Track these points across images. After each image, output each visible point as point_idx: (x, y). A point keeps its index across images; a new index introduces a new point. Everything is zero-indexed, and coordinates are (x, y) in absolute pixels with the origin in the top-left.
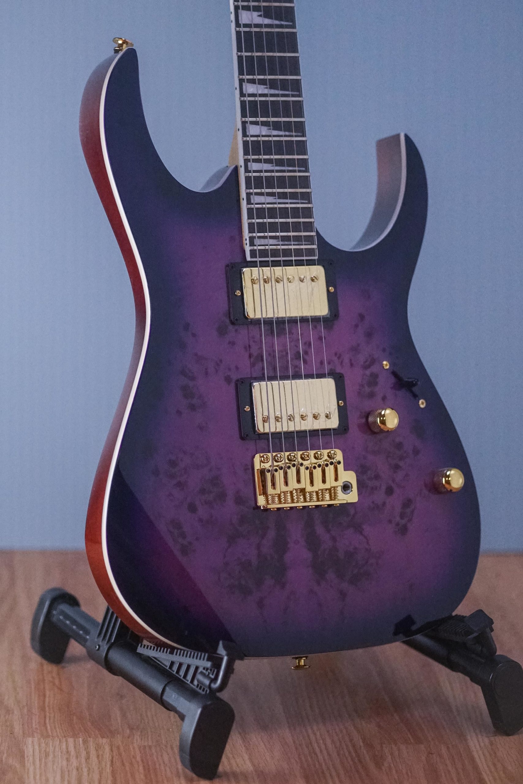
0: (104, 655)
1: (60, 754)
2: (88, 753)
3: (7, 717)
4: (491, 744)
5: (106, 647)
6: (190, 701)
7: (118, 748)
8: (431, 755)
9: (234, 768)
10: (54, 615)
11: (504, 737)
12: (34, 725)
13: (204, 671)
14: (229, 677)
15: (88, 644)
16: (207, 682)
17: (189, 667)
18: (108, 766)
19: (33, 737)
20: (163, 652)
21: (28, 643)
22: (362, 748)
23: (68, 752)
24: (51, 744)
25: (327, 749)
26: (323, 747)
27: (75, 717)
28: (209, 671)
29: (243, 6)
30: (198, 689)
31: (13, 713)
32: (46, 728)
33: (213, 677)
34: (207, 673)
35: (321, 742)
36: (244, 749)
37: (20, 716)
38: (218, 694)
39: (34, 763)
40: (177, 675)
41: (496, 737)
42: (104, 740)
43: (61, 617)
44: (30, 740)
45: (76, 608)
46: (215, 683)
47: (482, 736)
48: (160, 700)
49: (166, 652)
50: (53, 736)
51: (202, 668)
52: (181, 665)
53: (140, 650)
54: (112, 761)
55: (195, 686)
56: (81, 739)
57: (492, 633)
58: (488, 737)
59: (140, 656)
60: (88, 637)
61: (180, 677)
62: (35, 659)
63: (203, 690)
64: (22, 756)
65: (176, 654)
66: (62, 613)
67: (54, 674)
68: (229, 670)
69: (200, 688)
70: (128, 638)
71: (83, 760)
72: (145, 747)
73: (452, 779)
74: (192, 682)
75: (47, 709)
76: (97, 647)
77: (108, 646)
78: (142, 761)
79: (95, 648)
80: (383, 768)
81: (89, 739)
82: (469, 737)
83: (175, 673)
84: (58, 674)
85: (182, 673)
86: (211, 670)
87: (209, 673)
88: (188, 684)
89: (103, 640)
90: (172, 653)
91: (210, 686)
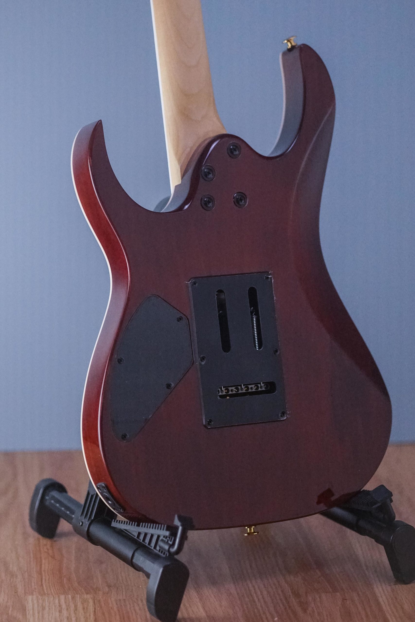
0: (86, 529)
1: (54, 607)
2: (76, 606)
3: (12, 580)
4: (393, 591)
5: (87, 523)
6: (153, 563)
7: (99, 601)
8: (345, 601)
9: (191, 615)
10: (46, 500)
11: (403, 585)
12: (33, 585)
13: (164, 539)
14: (184, 543)
15: (74, 521)
16: (167, 547)
17: (152, 536)
18: (92, 616)
19: (32, 594)
20: (132, 525)
21: (27, 523)
22: (291, 597)
23: (60, 606)
24: (46, 600)
25: (263, 598)
26: (260, 597)
27: (65, 579)
28: (168, 538)
30: (160, 553)
31: (17, 577)
32: (43, 588)
33: (171, 543)
34: (167, 540)
35: (259, 593)
36: (198, 600)
37: (22, 580)
38: (176, 557)
39: (34, 614)
40: (143, 543)
41: (397, 586)
42: (89, 596)
43: (52, 501)
44: (30, 598)
45: (64, 494)
46: (173, 548)
47: (385, 584)
48: (131, 563)
49: (134, 525)
50: (48, 594)
51: (163, 536)
52: (146, 534)
53: (114, 524)
54: (95, 611)
55: (157, 551)
56: (70, 596)
57: (392, 504)
58: (390, 585)
59: (114, 529)
60: (73, 516)
61: (145, 544)
62: (33, 535)
63: (164, 554)
64: (23, 610)
65: (142, 527)
66: (53, 498)
67: (49, 547)
68: (184, 537)
69: (162, 553)
70: (107, 520)
71: (72, 612)
72: (120, 600)
73: (362, 618)
74: (155, 547)
75: (43, 573)
76: (81, 523)
77: (89, 523)
78: (118, 610)
79: (79, 524)
80: (308, 612)
81: (76, 595)
82: (375, 587)
83: (141, 541)
84: (52, 546)
85: (147, 541)
86: (169, 538)
87: (168, 540)
88: (151, 549)
89: (85, 518)
90: (138, 525)
91: (169, 551)
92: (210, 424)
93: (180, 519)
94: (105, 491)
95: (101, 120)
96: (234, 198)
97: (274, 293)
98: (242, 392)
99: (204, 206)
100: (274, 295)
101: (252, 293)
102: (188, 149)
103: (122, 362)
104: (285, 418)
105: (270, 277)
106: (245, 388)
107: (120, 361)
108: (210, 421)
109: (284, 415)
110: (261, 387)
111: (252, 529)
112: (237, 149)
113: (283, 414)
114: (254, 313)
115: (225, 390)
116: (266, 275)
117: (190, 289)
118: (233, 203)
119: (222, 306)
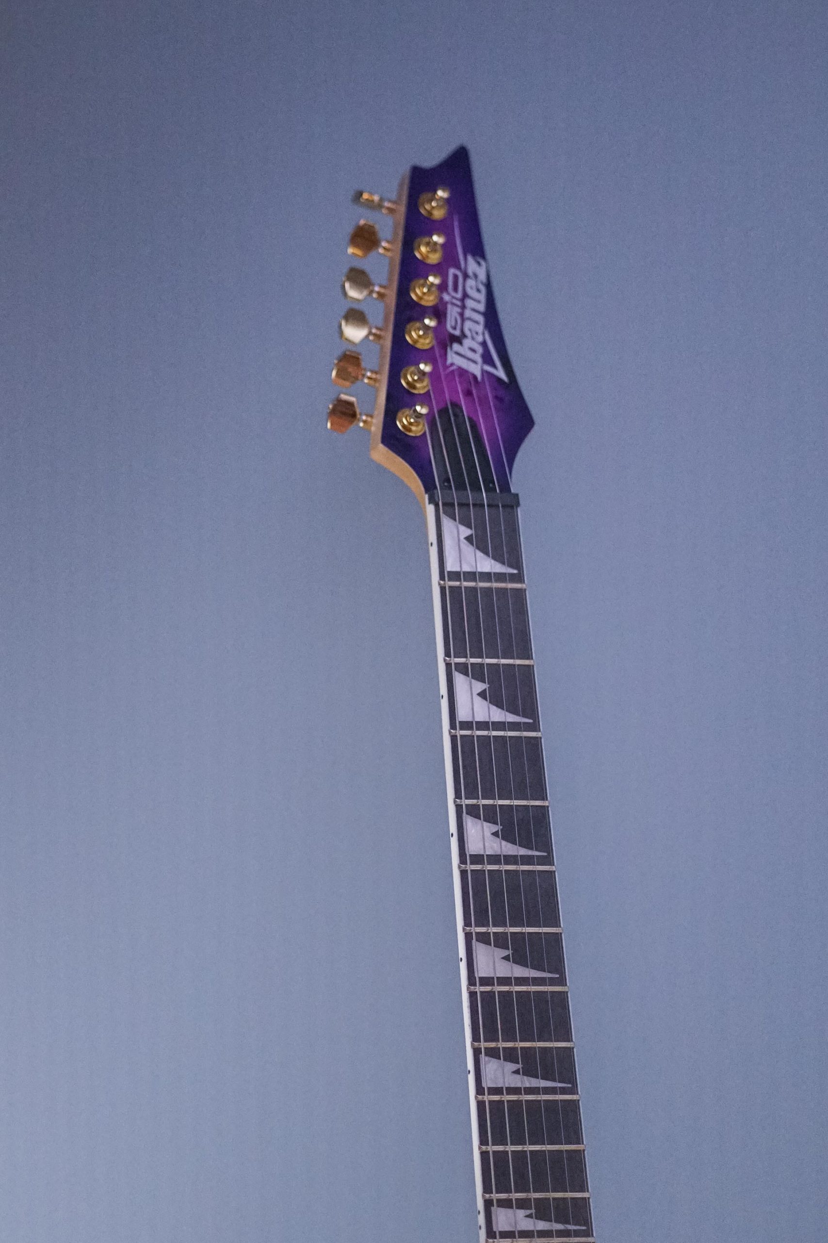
29: (498, 1201)
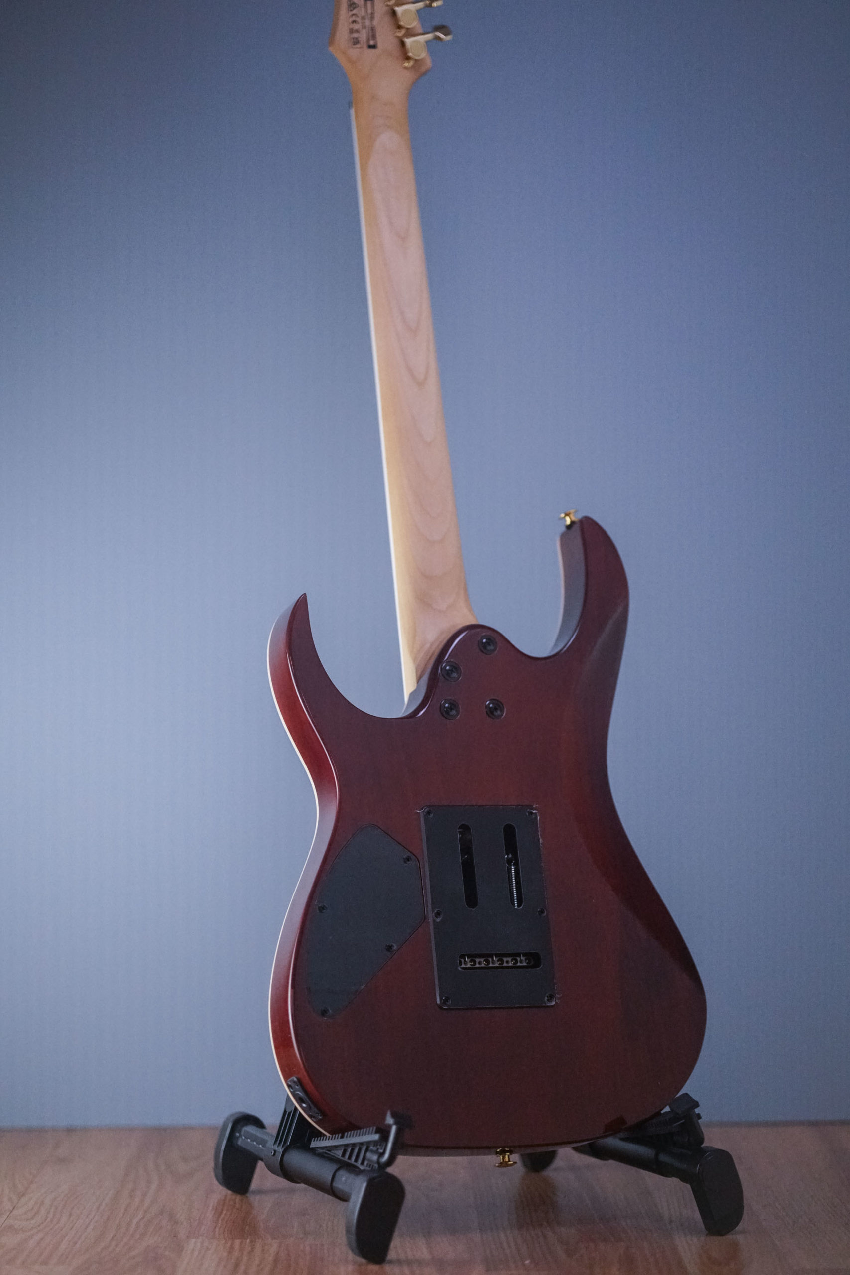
0: (279, 1159)
5: (280, 1150)
6: (357, 1180)
10: (236, 1138)
13: (373, 1147)
16: (376, 1158)
17: (360, 1148)
20: (335, 1138)
22: (556, 1245)
28: (377, 1145)
33: (381, 1151)
34: (376, 1149)
38: (390, 1170)
40: (348, 1161)
43: (243, 1137)
45: (265, 1130)
46: (383, 1158)
49: (338, 1137)
53: (313, 1143)
55: (364, 1166)
57: (699, 1121)
59: (315, 1149)
61: (351, 1162)
64: (179, 1250)
65: (348, 1136)
70: (306, 1139)
74: (361, 1163)
76: (274, 1152)
77: (283, 1149)
79: (271, 1154)
86: (379, 1143)
87: (378, 1148)
88: (358, 1166)
89: (278, 1146)
90: (342, 1137)
91: (378, 1162)
92: (447, 1003)
93: (394, 1115)
94: (297, 1087)
95: (305, 594)
96: (486, 707)
97: (539, 833)
98: (494, 965)
99: (445, 715)
100: (540, 837)
101: (510, 832)
102: (428, 645)
103: (324, 911)
104: (553, 1003)
105: (534, 812)
106: (498, 961)
107: (321, 909)
108: (447, 999)
109: (551, 999)
110: (521, 962)
111: (507, 1157)
112: (491, 644)
113: (551, 997)
114: (514, 861)
115: (470, 961)
116: (528, 810)
117: (422, 819)
118: (486, 714)
119: (467, 849)
